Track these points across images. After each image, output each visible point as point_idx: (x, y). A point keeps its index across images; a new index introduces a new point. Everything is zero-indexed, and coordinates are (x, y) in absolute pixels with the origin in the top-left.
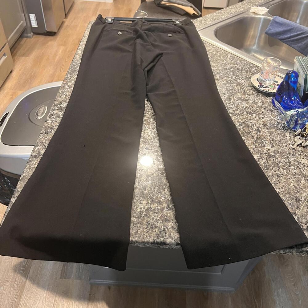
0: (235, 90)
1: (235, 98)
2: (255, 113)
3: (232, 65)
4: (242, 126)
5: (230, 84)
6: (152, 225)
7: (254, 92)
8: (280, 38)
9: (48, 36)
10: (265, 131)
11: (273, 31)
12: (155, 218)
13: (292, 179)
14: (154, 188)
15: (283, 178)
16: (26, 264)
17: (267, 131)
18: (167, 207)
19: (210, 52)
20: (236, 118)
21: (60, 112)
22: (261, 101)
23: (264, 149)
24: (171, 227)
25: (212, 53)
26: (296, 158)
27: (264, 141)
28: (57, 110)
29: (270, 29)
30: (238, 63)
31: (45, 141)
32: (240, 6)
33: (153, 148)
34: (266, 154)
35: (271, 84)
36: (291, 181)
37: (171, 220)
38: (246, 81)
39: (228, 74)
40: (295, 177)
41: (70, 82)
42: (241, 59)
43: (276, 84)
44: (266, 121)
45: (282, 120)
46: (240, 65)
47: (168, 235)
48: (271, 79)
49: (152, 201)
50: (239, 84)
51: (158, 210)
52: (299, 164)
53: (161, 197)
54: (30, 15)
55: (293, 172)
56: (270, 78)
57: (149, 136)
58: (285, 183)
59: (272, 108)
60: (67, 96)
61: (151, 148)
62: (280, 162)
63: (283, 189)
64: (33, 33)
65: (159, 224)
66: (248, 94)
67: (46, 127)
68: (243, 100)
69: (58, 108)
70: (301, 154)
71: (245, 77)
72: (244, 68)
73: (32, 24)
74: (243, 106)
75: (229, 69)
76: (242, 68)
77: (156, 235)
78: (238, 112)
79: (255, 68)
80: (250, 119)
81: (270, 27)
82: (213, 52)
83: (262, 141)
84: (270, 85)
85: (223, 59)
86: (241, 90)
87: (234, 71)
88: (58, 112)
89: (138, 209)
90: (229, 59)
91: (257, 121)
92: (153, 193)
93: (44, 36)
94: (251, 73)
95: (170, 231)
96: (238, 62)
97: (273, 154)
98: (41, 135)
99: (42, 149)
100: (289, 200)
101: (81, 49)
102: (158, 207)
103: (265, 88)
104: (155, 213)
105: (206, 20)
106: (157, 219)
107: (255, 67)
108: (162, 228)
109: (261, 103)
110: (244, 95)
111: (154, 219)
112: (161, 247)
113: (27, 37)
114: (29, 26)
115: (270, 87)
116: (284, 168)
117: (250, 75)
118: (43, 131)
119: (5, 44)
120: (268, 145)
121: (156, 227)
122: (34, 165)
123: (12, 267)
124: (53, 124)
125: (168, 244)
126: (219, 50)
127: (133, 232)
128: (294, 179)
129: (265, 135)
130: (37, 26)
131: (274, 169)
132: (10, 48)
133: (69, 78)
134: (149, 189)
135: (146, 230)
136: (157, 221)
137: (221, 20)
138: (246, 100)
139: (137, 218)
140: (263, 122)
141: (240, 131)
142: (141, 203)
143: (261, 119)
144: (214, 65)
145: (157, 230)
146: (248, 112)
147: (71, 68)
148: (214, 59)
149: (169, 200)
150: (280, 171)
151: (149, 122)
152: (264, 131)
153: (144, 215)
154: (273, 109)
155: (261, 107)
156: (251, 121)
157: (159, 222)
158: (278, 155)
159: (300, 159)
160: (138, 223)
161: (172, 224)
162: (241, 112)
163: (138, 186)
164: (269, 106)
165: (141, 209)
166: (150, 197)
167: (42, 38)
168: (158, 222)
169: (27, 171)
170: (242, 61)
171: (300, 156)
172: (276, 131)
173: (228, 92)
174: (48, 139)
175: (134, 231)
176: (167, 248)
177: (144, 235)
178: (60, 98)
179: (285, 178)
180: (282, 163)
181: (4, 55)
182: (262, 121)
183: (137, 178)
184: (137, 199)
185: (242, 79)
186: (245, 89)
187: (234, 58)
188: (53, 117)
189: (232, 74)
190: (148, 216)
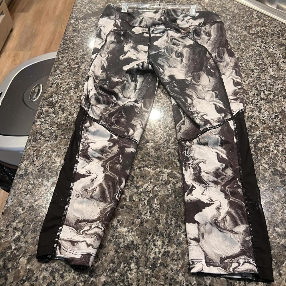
0: (265, 65)
1: (266, 76)
3: (259, 28)
4: (279, 118)
5: (259, 55)
6: (171, 280)
12: (175, 268)
14: (171, 221)
19: (231, 10)
20: (271, 105)
21: (51, 109)
24: (195, 282)
25: (232, 12)
28: (46, 106)
30: (266, 25)
31: (32, 152)
39: (255, 42)
41: (62, 64)
42: (269, 18)
46: (269, 27)
49: (169, 241)
50: (270, 55)
51: (178, 256)
53: (181, 234)
57: (161, 138)
60: (58, 84)
65: (180, 278)
67: (34, 131)
68: (277, 79)
69: (48, 104)
71: (278, 43)
72: (274, 31)
74: (278, 88)
75: (256, 34)
76: (272, 31)
78: (271, 97)
82: (234, 10)
85: (247, 19)
87: (262, 36)
88: (48, 109)
89: (151, 254)
90: (255, 19)
92: (170, 227)
94: (284, 38)
96: (267, 23)
98: (28, 144)
99: (29, 165)
101: (73, 17)
102: (178, 251)
104: (173, 260)
106: (177, 269)
110: (278, 71)
117: (284, 41)
118: (30, 137)
119: (2, 1)
122: (20, 189)
124: (42, 127)
126: (241, 8)
132: (7, 5)
133: (60, 59)
134: (164, 222)
136: (177, 272)
138: (281, 79)
139: (151, 268)
141: (277, 126)
142: (155, 245)
144: (237, 29)
147: (63, 45)
148: (237, 21)
153: (160, 263)
157: (180, 274)
160: (153, 276)
162: (276, 97)
163: (150, 218)
165: (155, 253)
166: (166, 235)
168: (178, 275)
170: (271, 21)
173: (257, 68)
174: (36, 149)
178: (50, 88)
181: (2, 13)
183: (148, 205)
184: (150, 238)
185: (274, 48)
186: (278, 62)
187: (261, 18)
188: (42, 116)
189: (260, 41)
190: (165, 265)
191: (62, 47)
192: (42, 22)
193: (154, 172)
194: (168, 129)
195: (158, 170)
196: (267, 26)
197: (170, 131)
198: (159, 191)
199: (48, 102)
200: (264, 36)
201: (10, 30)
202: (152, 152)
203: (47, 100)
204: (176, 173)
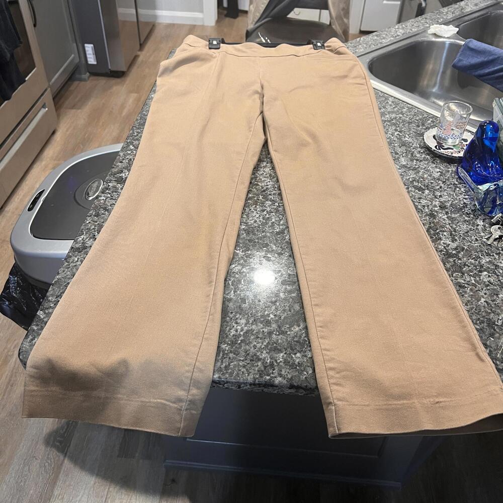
0: (396, 153)
1: (396, 165)
2: (428, 189)
3: (393, 116)
6: (252, 357)
7: (428, 157)
8: (477, 73)
9: (112, 78)
10: (444, 217)
11: (464, 62)
13: (484, 291)
15: (469, 289)
16: (65, 432)
17: (446, 216)
18: (278, 329)
21: (119, 185)
22: (439, 170)
23: (440, 244)
24: (282, 360)
26: (491, 258)
27: (441, 231)
28: (114, 182)
29: (460, 60)
30: (404, 112)
31: (93, 227)
32: (413, 25)
33: (261, 240)
34: (443, 252)
35: (457, 143)
36: (482, 294)
37: (284, 350)
38: (416, 139)
39: (387, 129)
40: (488, 288)
41: (137, 140)
42: (409, 105)
43: (465, 143)
44: (445, 202)
45: (472, 199)
46: (407, 115)
47: (277, 372)
48: (456, 136)
49: (255, 320)
51: (263, 334)
52: (496, 269)
53: (269, 314)
54: (86, 45)
55: (485, 280)
56: (453, 134)
57: (255, 222)
58: (471, 298)
59: (457, 181)
60: (131, 160)
61: (257, 241)
62: (465, 265)
63: (468, 306)
64: (90, 73)
65: (264, 355)
66: (417, 160)
67: (96, 207)
68: (409, 169)
69: (116, 179)
70: (500, 253)
71: (415, 132)
72: (413, 120)
73: (89, 60)
74: (409, 178)
75: (389, 121)
76: (411, 120)
77: (258, 371)
79: (431, 120)
80: (420, 198)
81: (460, 56)
83: (438, 231)
84: (454, 146)
86: (406, 153)
87: (397, 124)
88: (116, 184)
89: (232, 331)
90: (390, 105)
91: (431, 200)
92: (258, 307)
93: (107, 78)
94: (424, 128)
95: (281, 366)
96: (404, 110)
97: (454, 252)
98: (88, 218)
99: (88, 239)
100: (476, 324)
102: (264, 329)
103: (446, 151)
104: (258, 338)
105: (356, 47)
107: (431, 118)
108: (268, 361)
109: (439, 173)
110: (412, 160)
111: (256, 347)
112: (265, 390)
113: (81, 80)
114: (84, 62)
115: (455, 149)
116: (471, 274)
117: (423, 130)
118: (91, 212)
119: (46, 90)
120: (448, 238)
121: (259, 360)
122: (76, 262)
123: (44, 435)
124: (107, 203)
125: (277, 386)
127: (222, 366)
128: (487, 292)
129: (443, 223)
130: (95, 63)
131: (454, 275)
132: (53, 95)
133: (136, 134)
134: (251, 301)
135: (243, 363)
136: (261, 349)
137: (380, 46)
138: (414, 169)
139: (229, 345)
140: (441, 202)
142: (237, 323)
143: (437, 198)
145: (259, 363)
146: (416, 187)
149: (282, 319)
150: (464, 278)
151: (256, 201)
152: (441, 216)
153: (241, 341)
154: (457, 183)
155: (439, 179)
156: (421, 202)
157: (265, 352)
158: (462, 253)
159: (498, 261)
160: (231, 352)
161: (285, 356)
163: (234, 297)
164: (451, 179)
165: (237, 331)
166: (251, 314)
167: (102, 81)
168: (262, 352)
169: (64, 271)
170: (411, 108)
171: (499, 256)
172: (461, 216)
175: (224, 365)
176: (275, 392)
177: (240, 370)
178: (120, 164)
179: (471, 290)
180: (469, 266)
181: (44, 106)
182: (439, 201)
183: (232, 285)
184: (231, 316)
185: (410, 137)
186: (413, 152)
187: (398, 104)
188: (107, 191)
189: (394, 129)
190: (248, 342)
191: (139, 121)
192: (101, 124)
193: (243, 254)
194: (265, 213)
195: (249, 252)
196: (404, 114)
197: (267, 215)
198: (248, 273)
199: (116, 178)
200: (399, 123)
201: (51, 132)
202: (243, 234)
203: (115, 176)
204: (270, 256)
